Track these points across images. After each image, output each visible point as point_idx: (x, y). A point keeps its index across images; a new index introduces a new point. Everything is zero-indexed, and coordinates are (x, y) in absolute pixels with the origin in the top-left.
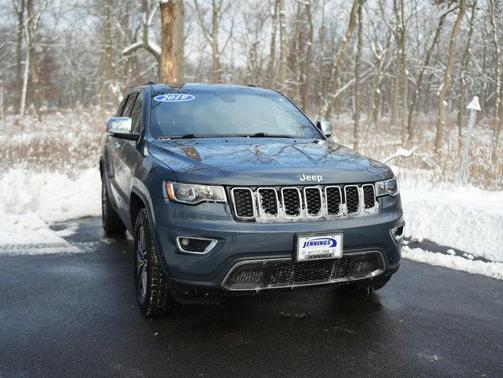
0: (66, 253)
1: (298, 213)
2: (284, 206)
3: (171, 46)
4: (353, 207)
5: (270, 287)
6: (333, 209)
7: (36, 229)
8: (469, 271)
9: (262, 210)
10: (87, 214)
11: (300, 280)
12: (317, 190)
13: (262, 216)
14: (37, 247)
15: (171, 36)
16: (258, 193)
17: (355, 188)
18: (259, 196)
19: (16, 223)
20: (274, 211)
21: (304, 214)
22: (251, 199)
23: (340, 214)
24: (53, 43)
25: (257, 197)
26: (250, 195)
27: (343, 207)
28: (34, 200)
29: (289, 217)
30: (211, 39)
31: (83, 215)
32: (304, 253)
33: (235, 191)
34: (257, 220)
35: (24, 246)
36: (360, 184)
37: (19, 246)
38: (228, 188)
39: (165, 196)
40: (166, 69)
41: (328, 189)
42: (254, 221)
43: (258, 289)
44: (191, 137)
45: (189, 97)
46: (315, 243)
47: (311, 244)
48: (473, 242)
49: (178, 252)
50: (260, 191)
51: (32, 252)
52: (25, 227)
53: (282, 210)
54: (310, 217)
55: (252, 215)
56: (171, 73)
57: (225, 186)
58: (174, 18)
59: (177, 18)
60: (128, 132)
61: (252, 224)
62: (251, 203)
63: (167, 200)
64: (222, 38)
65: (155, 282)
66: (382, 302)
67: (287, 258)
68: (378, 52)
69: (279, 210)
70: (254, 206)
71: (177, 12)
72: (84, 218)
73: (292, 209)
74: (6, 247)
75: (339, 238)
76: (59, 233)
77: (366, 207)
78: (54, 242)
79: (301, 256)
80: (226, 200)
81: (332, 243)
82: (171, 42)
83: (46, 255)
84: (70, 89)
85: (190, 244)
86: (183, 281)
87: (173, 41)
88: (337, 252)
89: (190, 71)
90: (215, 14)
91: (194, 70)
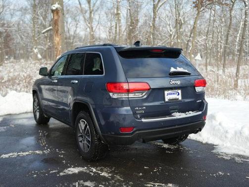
3: (58, 30)
10: (8, 113)
15: (58, 26)
24: (10, 27)
30: (89, 25)
31: (6, 114)
40: (56, 41)
56: (58, 43)
58: (59, 17)
64: (95, 24)
68: (171, 30)
71: (60, 14)
82: (58, 28)
84: (20, 50)
87: (59, 28)
89: (80, 41)
90: (91, 13)
91: (82, 40)
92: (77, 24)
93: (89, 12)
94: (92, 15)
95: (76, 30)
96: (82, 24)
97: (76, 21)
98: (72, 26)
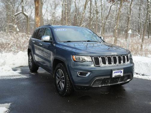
0: (23, 78)
1: (111, 64)
2: (108, 62)
3: (38, 13)
4: (124, 61)
5: (103, 85)
6: (120, 62)
7: (9, 71)
8: (143, 78)
9: (102, 63)
14: (12, 76)
15: (38, 10)
17: (124, 56)
18: (101, 59)
19: (2, 69)
21: (113, 64)
22: (99, 60)
23: (121, 64)
26: (98, 59)
27: (122, 62)
28: (5, 61)
29: (109, 65)
33: (94, 58)
34: (101, 66)
35: (8, 76)
37: (6, 76)
38: (92, 57)
39: (72, 59)
40: (37, 20)
41: (113, 57)
43: (100, 86)
44: (69, 42)
45: (65, 30)
47: (116, 72)
48: (140, 70)
49: (78, 76)
50: (101, 58)
51: (12, 78)
52: (5, 70)
54: (114, 65)
55: (99, 65)
56: (38, 22)
57: (91, 56)
58: (39, 5)
59: (40, 5)
60: (49, 40)
61: (99, 67)
62: (99, 61)
63: (73, 61)
65: (68, 85)
66: (125, 88)
67: (109, 77)
69: (106, 63)
71: (40, 3)
72: (21, 67)
74: (2, 77)
75: (122, 71)
76: (16, 71)
77: (127, 62)
78: (17, 74)
79: (113, 76)
80: (91, 60)
83: (17, 79)
85: (80, 74)
86: (79, 85)
88: (122, 74)
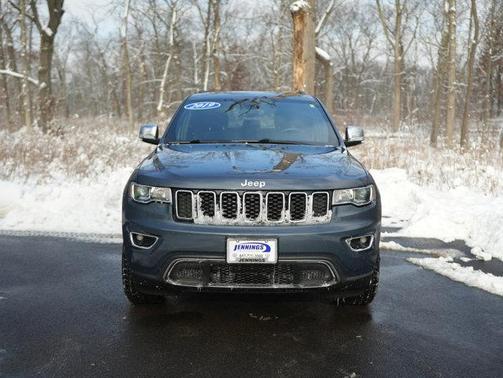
1: (235, 217)
2: (222, 210)
3: (301, 53)
4: (298, 213)
5: (210, 285)
6: (274, 214)
9: (200, 212)
11: (239, 282)
12: (258, 195)
13: (200, 218)
15: (302, 43)
16: (198, 196)
17: (304, 195)
18: (199, 199)
19: (108, 215)
20: (212, 214)
21: (241, 218)
23: (282, 220)
24: (244, 53)
25: (196, 199)
26: (190, 198)
27: (286, 214)
29: (225, 220)
30: (394, 42)
32: (235, 255)
33: (178, 193)
34: (196, 221)
36: (310, 192)
38: (174, 190)
40: (297, 75)
41: (270, 196)
42: (192, 221)
43: (199, 286)
45: (215, 105)
46: (247, 247)
47: (243, 247)
50: (201, 194)
53: (219, 213)
54: (248, 221)
55: (191, 216)
56: (301, 79)
57: (172, 188)
58: (305, 25)
59: (308, 24)
61: (190, 225)
62: (191, 205)
69: (216, 212)
70: (193, 208)
71: (308, 19)
73: (230, 212)
75: (273, 244)
77: (315, 215)
79: (232, 259)
80: (171, 201)
81: (265, 248)
87: (303, 48)
88: (271, 258)
89: (378, 75)
90: (399, 15)
91: (381, 74)
92: (371, 42)
93: (395, 14)
94: (403, 21)
95: (367, 54)
96: (381, 40)
97: (368, 35)
98: (362, 45)
